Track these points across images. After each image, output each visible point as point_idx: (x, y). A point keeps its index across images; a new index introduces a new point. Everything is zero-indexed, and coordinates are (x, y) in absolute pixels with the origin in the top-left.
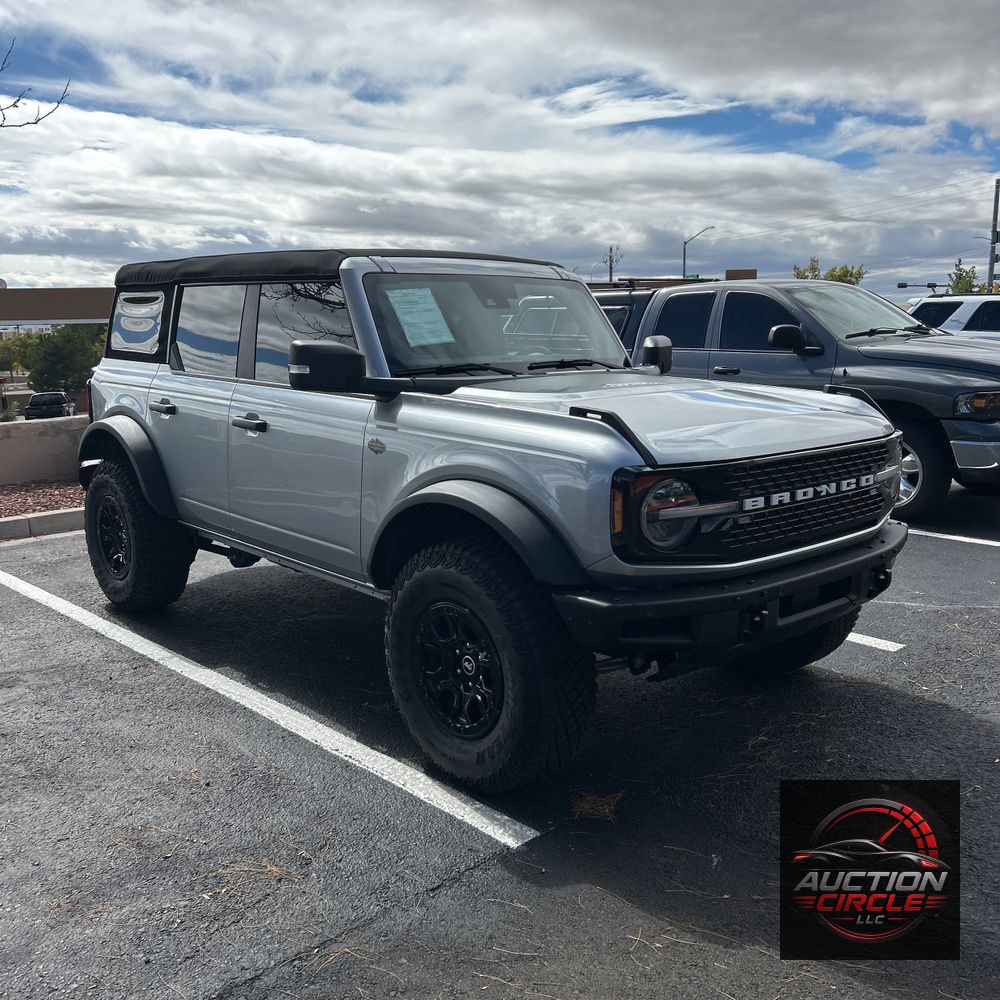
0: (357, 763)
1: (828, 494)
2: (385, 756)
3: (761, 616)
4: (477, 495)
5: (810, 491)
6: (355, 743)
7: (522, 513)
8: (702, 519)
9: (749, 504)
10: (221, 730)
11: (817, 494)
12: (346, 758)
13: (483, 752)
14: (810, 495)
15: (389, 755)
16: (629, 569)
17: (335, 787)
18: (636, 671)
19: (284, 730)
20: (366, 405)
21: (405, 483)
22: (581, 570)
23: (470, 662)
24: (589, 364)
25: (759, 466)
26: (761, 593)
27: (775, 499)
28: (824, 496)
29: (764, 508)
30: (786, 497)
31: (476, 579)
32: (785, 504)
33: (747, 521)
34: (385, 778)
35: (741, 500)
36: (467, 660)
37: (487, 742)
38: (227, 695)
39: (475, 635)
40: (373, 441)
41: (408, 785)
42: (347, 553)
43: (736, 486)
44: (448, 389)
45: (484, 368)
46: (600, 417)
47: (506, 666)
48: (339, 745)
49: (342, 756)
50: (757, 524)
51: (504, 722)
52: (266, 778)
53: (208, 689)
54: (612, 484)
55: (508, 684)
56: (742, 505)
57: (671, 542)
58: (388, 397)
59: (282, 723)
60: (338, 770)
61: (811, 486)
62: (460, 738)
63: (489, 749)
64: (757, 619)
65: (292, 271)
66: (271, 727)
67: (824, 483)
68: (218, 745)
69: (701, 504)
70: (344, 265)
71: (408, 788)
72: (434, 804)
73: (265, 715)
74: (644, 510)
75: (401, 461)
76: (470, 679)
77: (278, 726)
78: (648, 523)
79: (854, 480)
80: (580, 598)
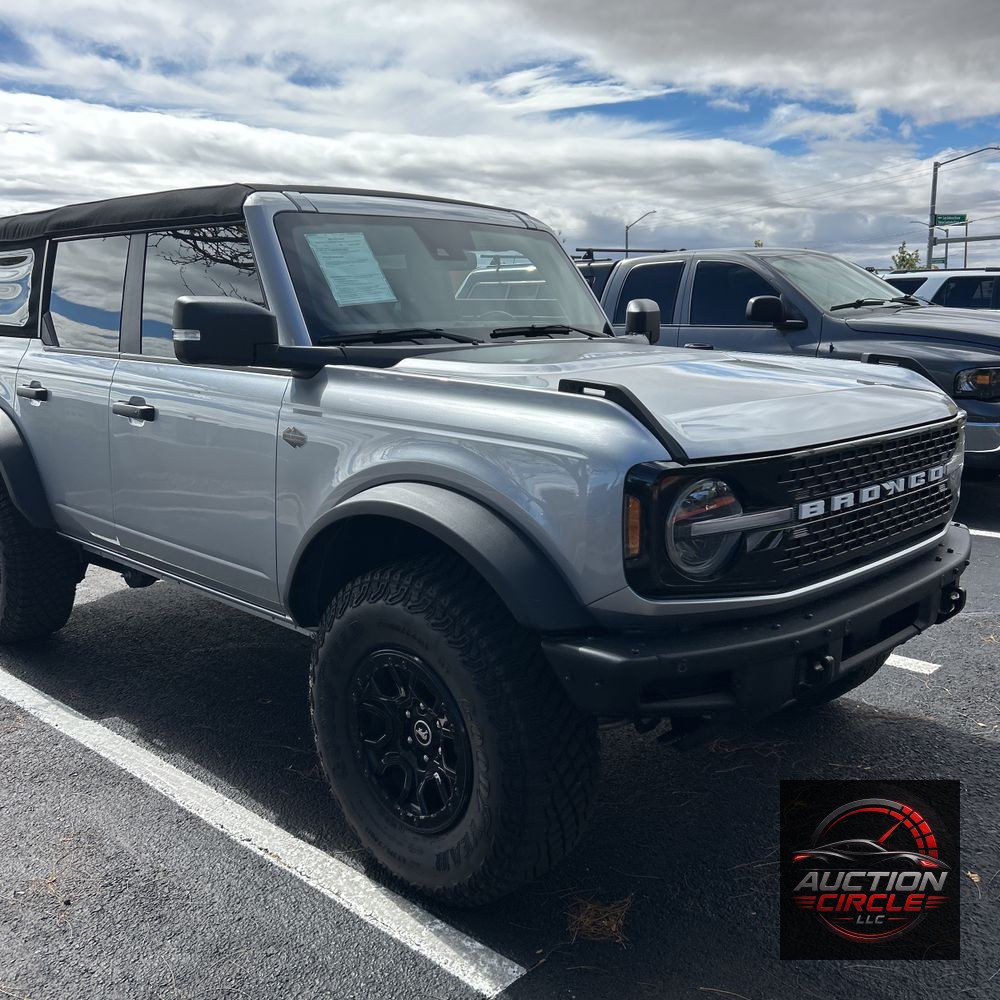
0: (272, 860)
1: (896, 493)
2: (312, 848)
3: (825, 663)
4: (430, 501)
5: (876, 488)
6: (273, 828)
7: (496, 527)
8: (746, 533)
9: (807, 511)
10: (98, 811)
11: (883, 492)
12: (261, 853)
13: (445, 854)
14: (877, 496)
15: (318, 846)
16: (648, 606)
17: (242, 901)
18: (641, 729)
19: (181, 810)
20: (280, 383)
21: (335, 484)
22: (583, 610)
23: (424, 729)
24: (564, 331)
25: (820, 458)
26: (824, 632)
27: (837, 502)
28: (891, 496)
29: (824, 516)
30: (849, 498)
31: (433, 621)
32: (848, 509)
33: (804, 534)
34: (312, 883)
35: (796, 505)
36: (421, 725)
37: (450, 841)
38: (111, 759)
39: (431, 693)
40: (289, 431)
41: (342, 895)
42: (262, 578)
43: (791, 486)
44: (390, 360)
45: (436, 335)
46: (603, 393)
47: (476, 742)
48: (252, 832)
49: (255, 849)
50: (816, 537)
51: (474, 816)
52: (151, 887)
53: (87, 750)
54: (625, 487)
55: (480, 766)
56: (797, 512)
57: (704, 567)
58: (308, 371)
59: (178, 800)
60: (249, 873)
61: (878, 483)
62: (413, 832)
63: (452, 850)
64: (818, 667)
65: (184, 213)
66: (165, 804)
67: (891, 479)
68: (90, 837)
69: (746, 511)
70: (250, 201)
71: (344, 900)
72: (378, 925)
73: (157, 787)
74: (671, 521)
75: (329, 456)
76: (424, 751)
77: (174, 805)
78: (676, 540)
79: (923, 474)
80: (581, 649)
